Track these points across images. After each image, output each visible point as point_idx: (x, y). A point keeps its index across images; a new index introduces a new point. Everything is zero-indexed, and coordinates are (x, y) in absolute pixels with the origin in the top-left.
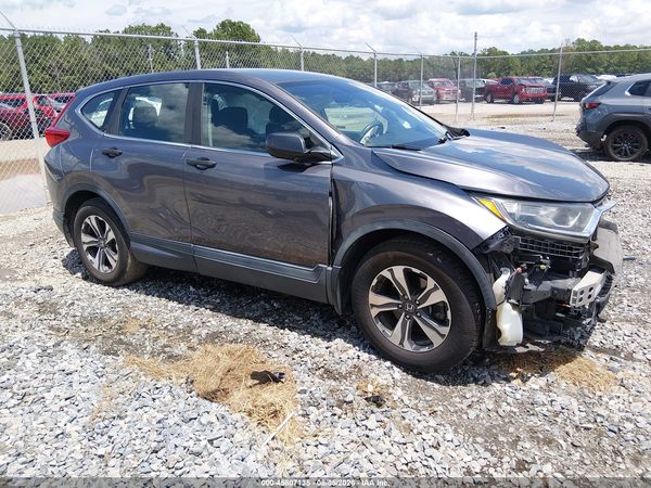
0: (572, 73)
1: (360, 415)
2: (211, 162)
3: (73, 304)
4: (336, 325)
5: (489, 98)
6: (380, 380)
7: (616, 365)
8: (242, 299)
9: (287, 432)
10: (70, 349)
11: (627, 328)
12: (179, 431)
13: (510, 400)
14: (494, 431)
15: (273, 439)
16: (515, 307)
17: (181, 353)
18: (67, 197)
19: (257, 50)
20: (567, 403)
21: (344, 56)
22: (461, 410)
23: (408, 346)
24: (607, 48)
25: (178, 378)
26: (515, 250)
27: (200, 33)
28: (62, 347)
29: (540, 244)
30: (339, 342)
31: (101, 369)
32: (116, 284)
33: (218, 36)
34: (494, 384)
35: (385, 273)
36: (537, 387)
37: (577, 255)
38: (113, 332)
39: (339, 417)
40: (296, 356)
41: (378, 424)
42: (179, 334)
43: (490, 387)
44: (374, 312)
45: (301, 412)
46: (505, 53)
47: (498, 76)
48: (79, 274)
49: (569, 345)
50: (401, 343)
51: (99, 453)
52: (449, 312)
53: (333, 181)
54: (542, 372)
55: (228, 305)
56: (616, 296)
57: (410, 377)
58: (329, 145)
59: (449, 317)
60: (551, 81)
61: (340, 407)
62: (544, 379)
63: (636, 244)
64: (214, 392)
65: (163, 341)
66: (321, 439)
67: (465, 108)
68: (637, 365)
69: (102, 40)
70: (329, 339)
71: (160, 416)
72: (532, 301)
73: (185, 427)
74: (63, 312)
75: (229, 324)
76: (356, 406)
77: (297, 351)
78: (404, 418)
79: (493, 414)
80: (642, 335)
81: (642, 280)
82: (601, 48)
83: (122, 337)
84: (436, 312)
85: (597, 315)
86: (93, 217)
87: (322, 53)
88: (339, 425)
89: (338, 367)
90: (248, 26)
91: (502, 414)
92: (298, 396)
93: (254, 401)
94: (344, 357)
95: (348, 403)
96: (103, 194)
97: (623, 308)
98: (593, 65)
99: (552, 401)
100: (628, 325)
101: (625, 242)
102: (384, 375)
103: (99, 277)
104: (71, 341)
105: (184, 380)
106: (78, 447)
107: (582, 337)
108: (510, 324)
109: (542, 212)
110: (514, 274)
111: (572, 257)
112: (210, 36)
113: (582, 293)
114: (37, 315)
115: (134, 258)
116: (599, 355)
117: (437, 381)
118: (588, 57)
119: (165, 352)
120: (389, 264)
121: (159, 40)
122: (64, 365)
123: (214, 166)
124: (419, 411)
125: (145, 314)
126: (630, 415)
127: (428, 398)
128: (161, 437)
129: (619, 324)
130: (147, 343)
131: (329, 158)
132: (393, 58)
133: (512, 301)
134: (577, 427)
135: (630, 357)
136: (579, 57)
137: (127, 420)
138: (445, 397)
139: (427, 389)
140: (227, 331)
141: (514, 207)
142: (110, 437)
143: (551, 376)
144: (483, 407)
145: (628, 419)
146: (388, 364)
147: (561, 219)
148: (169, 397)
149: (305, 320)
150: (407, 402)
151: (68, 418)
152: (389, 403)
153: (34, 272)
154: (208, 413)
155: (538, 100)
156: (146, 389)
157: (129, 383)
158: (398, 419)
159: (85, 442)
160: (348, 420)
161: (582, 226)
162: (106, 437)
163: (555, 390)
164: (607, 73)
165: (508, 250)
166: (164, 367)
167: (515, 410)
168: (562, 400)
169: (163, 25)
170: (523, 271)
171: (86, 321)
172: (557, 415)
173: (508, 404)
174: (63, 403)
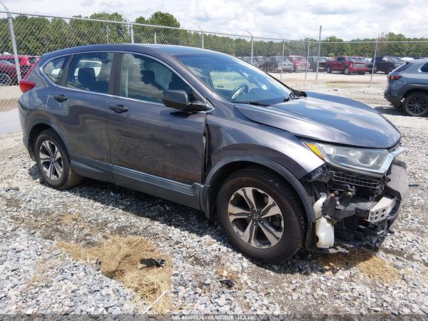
0: (384, 55)
1: (214, 295)
2: (125, 108)
3: (30, 201)
4: (207, 225)
5: (328, 70)
6: (234, 268)
7: (400, 264)
8: (145, 203)
9: (161, 305)
10: (22, 233)
11: (410, 236)
12: (85, 300)
13: (323, 287)
14: (310, 310)
15: (150, 309)
16: (329, 220)
17: (97, 240)
18: (31, 127)
19: (178, 33)
20: (363, 290)
21: (234, 38)
22: (288, 293)
23: (254, 244)
24: (409, 40)
25: (91, 259)
26: (330, 181)
27: (141, 20)
28: (17, 232)
29: (348, 177)
30: (207, 238)
31: (40, 250)
32: (61, 188)
33: (152, 22)
34: (313, 274)
35: (240, 192)
36: (343, 277)
37: (375, 186)
38: (53, 222)
39: (200, 295)
40: (176, 246)
41: (226, 302)
42: (98, 226)
43: (310, 276)
44: (232, 218)
45: (173, 290)
46: (341, 40)
47: (336, 55)
48: (38, 180)
49: (368, 247)
50: (249, 241)
51: (27, 313)
52: (282, 222)
53: (207, 125)
54: (347, 266)
55: (134, 207)
56: (404, 212)
57: (254, 266)
58: (205, 100)
59: (283, 226)
60: (370, 60)
61: (201, 287)
62: (348, 271)
63: (420, 175)
64: (114, 272)
65: (87, 231)
66: (184, 312)
67: (311, 76)
68: (415, 264)
69: (77, 22)
70: (201, 235)
71: (74, 287)
72: (341, 217)
73: (90, 297)
74: (23, 206)
75: (133, 221)
76: (212, 287)
77: (177, 243)
78: (246, 298)
79: (310, 297)
80: (420, 241)
81: (423, 201)
82: (405, 39)
83: (59, 227)
84: (274, 221)
85: (388, 228)
86: (47, 142)
87: (220, 36)
88: (199, 301)
89: (204, 256)
90: (172, 16)
91: (316, 297)
92: (172, 278)
93: (140, 280)
94: (209, 249)
95: (207, 285)
96: (54, 126)
97: (408, 221)
98: (399, 51)
99: (352, 289)
100: (411, 234)
101: (413, 173)
102: (237, 264)
103: (50, 182)
104: (24, 228)
105: (94, 262)
106: (14, 307)
107: (378, 241)
108: (325, 233)
109: (352, 154)
110: (329, 198)
111: (371, 187)
112: (147, 22)
113: (377, 213)
114: (5, 207)
115: (73, 171)
116: (388, 255)
117: (273, 270)
118: (396, 45)
119: (85, 240)
120: (242, 186)
121: (113, 24)
122: (16, 245)
123: (127, 111)
124: (258, 292)
125: (77, 211)
126: (407, 302)
127: (265, 283)
128: (72, 304)
129: (404, 233)
130: (75, 232)
131: (205, 109)
132: (266, 41)
133: (327, 216)
134: (369, 309)
135: (410, 258)
136: (389, 45)
137: (51, 289)
138: (278, 282)
139: (265, 276)
140: (131, 226)
141: (331, 150)
142: (38, 301)
143: (354, 270)
144: (303, 290)
145: (406, 305)
146: (240, 255)
147: (365, 160)
148: (83, 274)
149: (186, 220)
150: (250, 285)
151: (11, 285)
152: (236, 286)
153: (9, 177)
154: (108, 287)
155: (361, 72)
156: (68, 266)
157: (58, 261)
158: (241, 298)
159: (20, 303)
160: (205, 298)
161: (379, 165)
162: (34, 301)
163: (355, 280)
164: (408, 56)
165: (325, 180)
166: (83, 251)
167: (326, 294)
168: (359, 288)
169: (116, 14)
170: (336, 196)
171: (36, 214)
172: (355, 300)
173: (321, 289)
174: (10, 273)
